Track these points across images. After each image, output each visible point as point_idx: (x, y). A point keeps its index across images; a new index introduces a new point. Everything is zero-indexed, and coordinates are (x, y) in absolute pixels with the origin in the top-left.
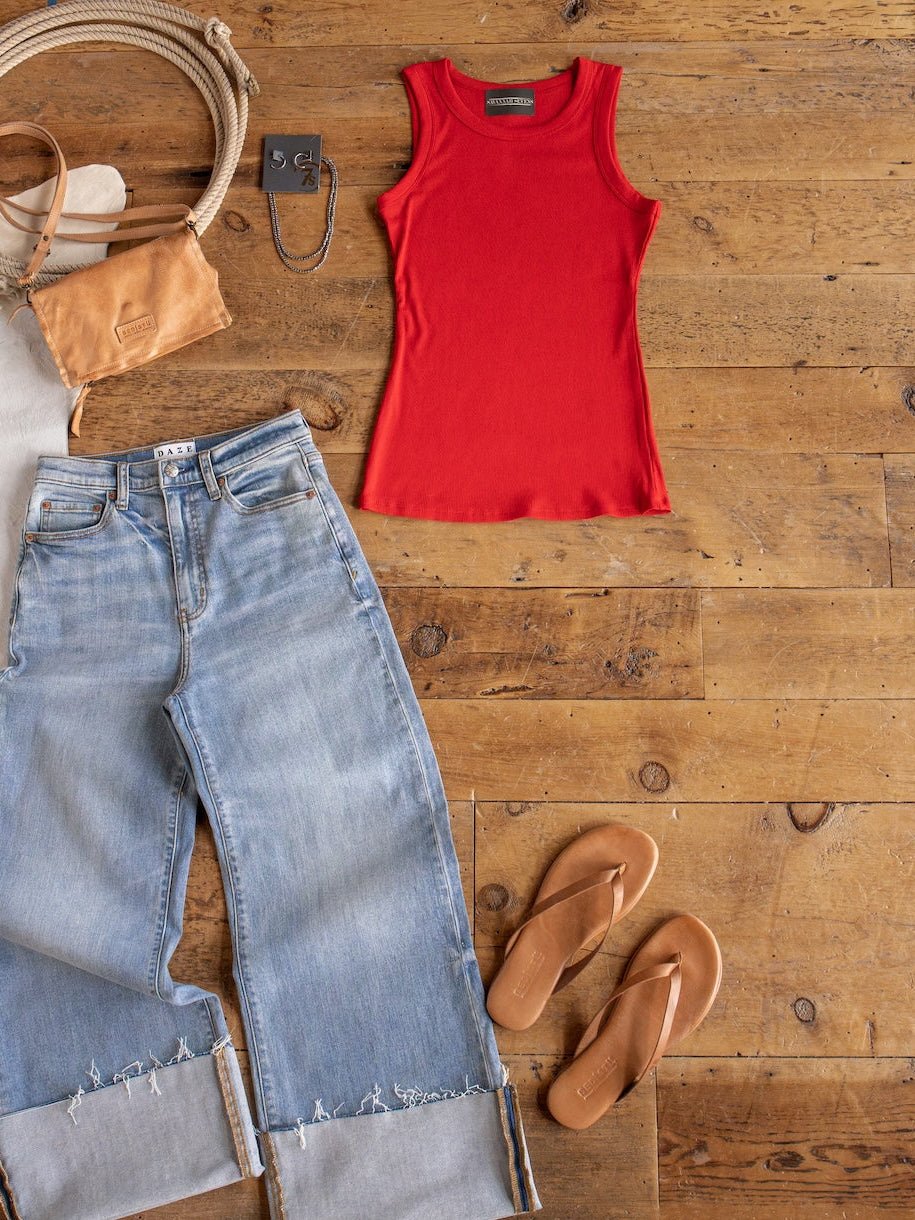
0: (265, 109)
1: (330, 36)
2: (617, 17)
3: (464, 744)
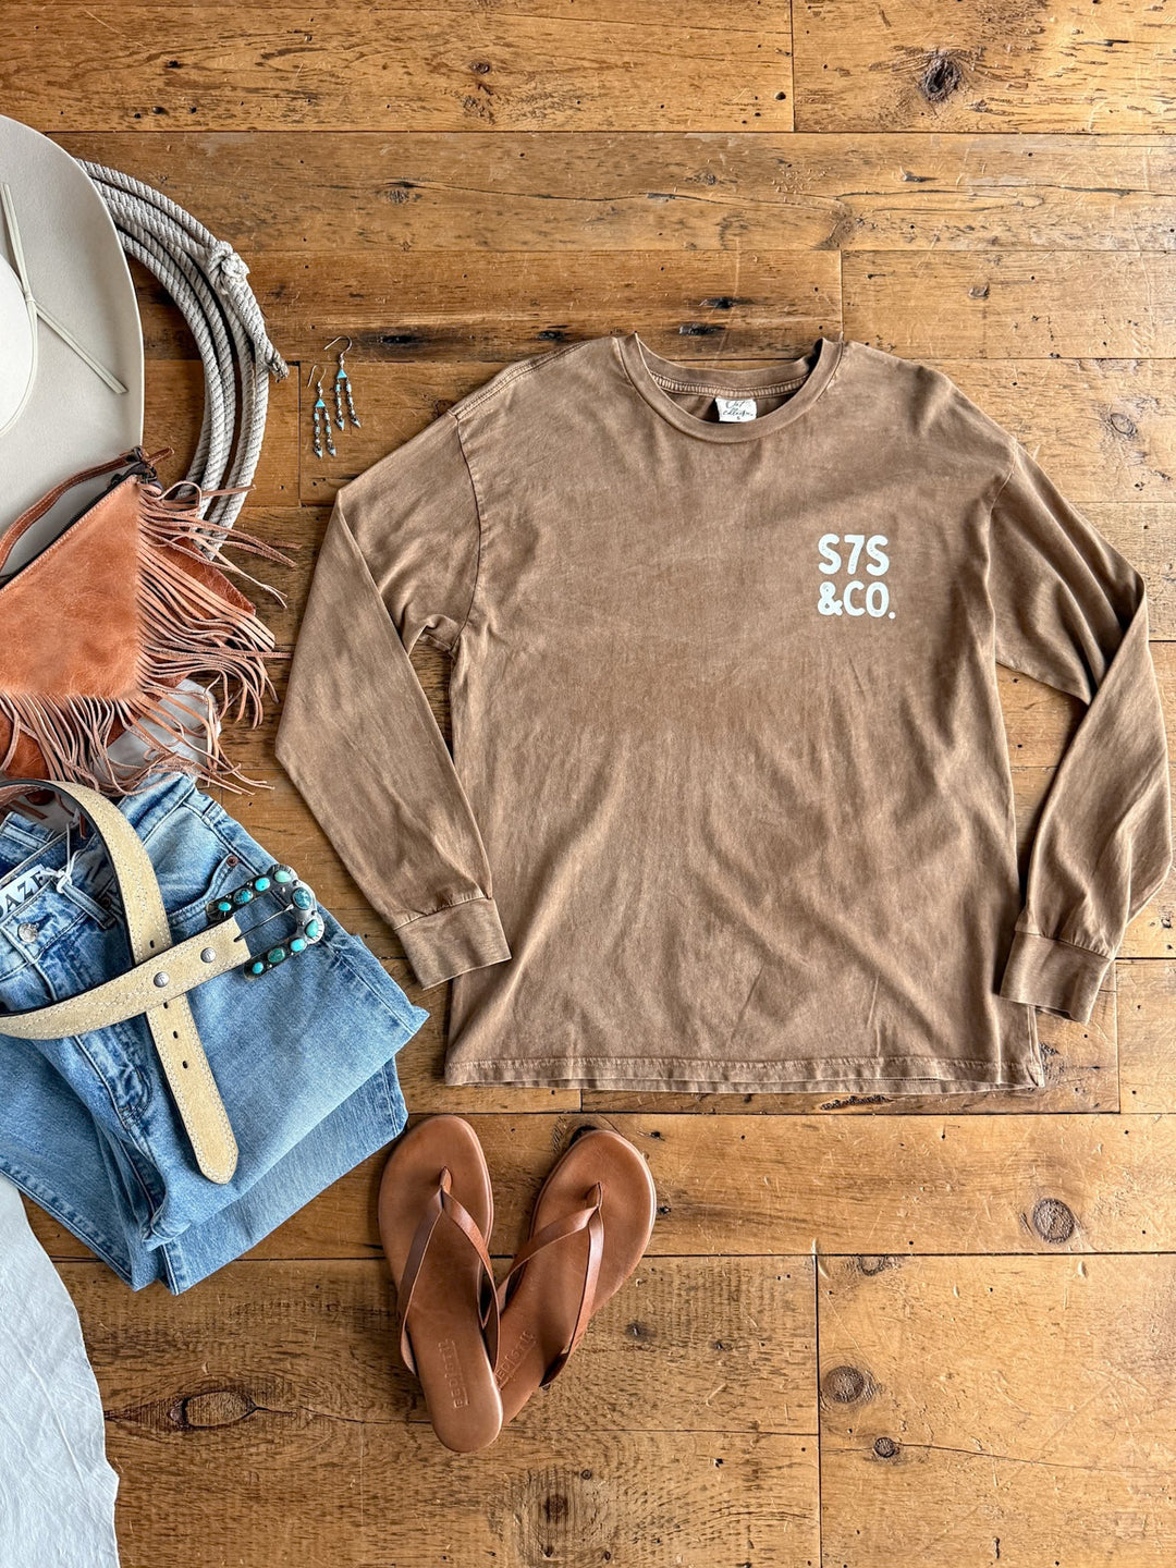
0: (489, 235)
1: (580, 115)
2: (1001, 91)
3: (800, 1177)
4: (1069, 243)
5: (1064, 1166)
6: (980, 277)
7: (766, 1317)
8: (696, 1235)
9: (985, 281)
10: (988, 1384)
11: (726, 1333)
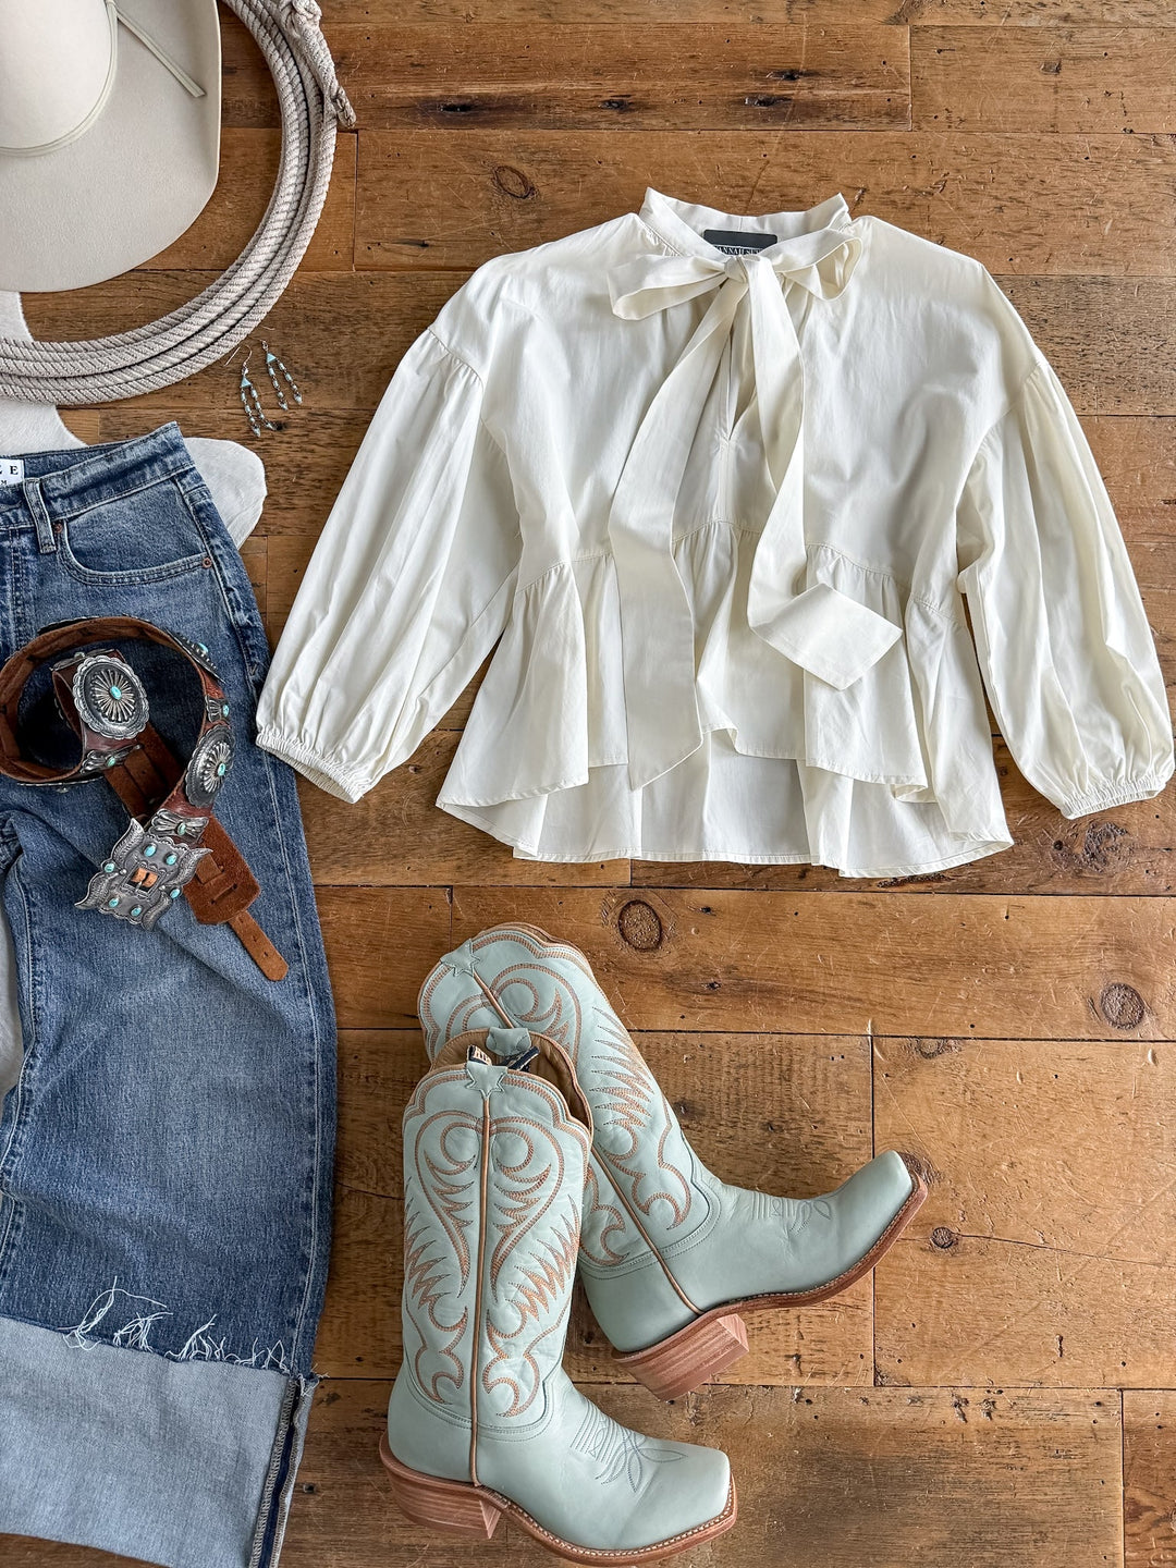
0: (553, 8)
3: (855, 955)
4: (1143, 21)
5: (1134, 950)
6: (1051, 52)
7: (820, 1098)
8: (747, 1011)
9: (1057, 56)
10: (1052, 1174)
11: (777, 1114)
